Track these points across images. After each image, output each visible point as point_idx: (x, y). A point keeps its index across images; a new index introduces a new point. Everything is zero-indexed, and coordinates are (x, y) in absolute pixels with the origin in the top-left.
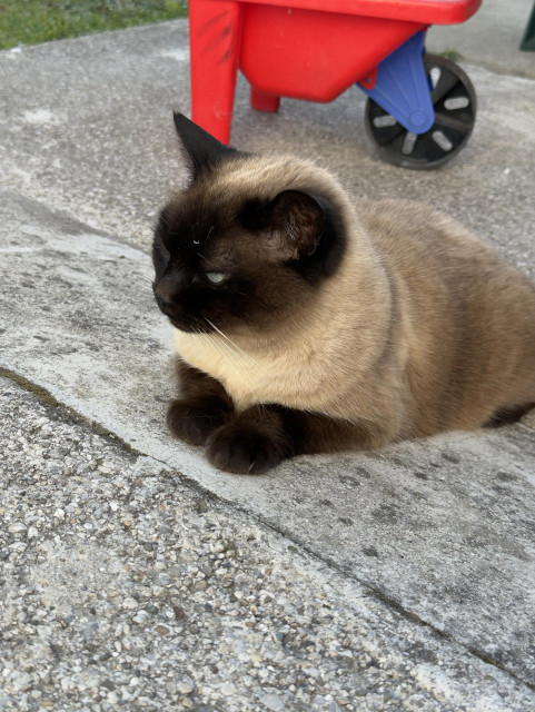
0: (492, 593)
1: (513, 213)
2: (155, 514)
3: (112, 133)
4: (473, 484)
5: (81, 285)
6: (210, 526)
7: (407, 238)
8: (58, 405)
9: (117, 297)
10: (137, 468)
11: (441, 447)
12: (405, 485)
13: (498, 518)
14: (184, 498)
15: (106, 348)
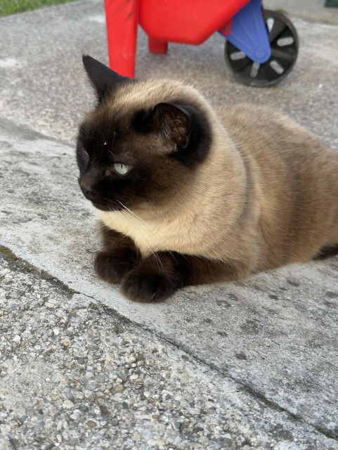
0: (329, 382)
1: (326, 113)
2: (86, 336)
3: (57, 72)
4: (310, 301)
5: (36, 174)
6: (125, 343)
7: (257, 131)
8: (17, 259)
9: (60, 181)
10: (72, 303)
11: (286, 275)
12: (263, 304)
13: (329, 326)
14: (106, 323)
15: (52, 217)
